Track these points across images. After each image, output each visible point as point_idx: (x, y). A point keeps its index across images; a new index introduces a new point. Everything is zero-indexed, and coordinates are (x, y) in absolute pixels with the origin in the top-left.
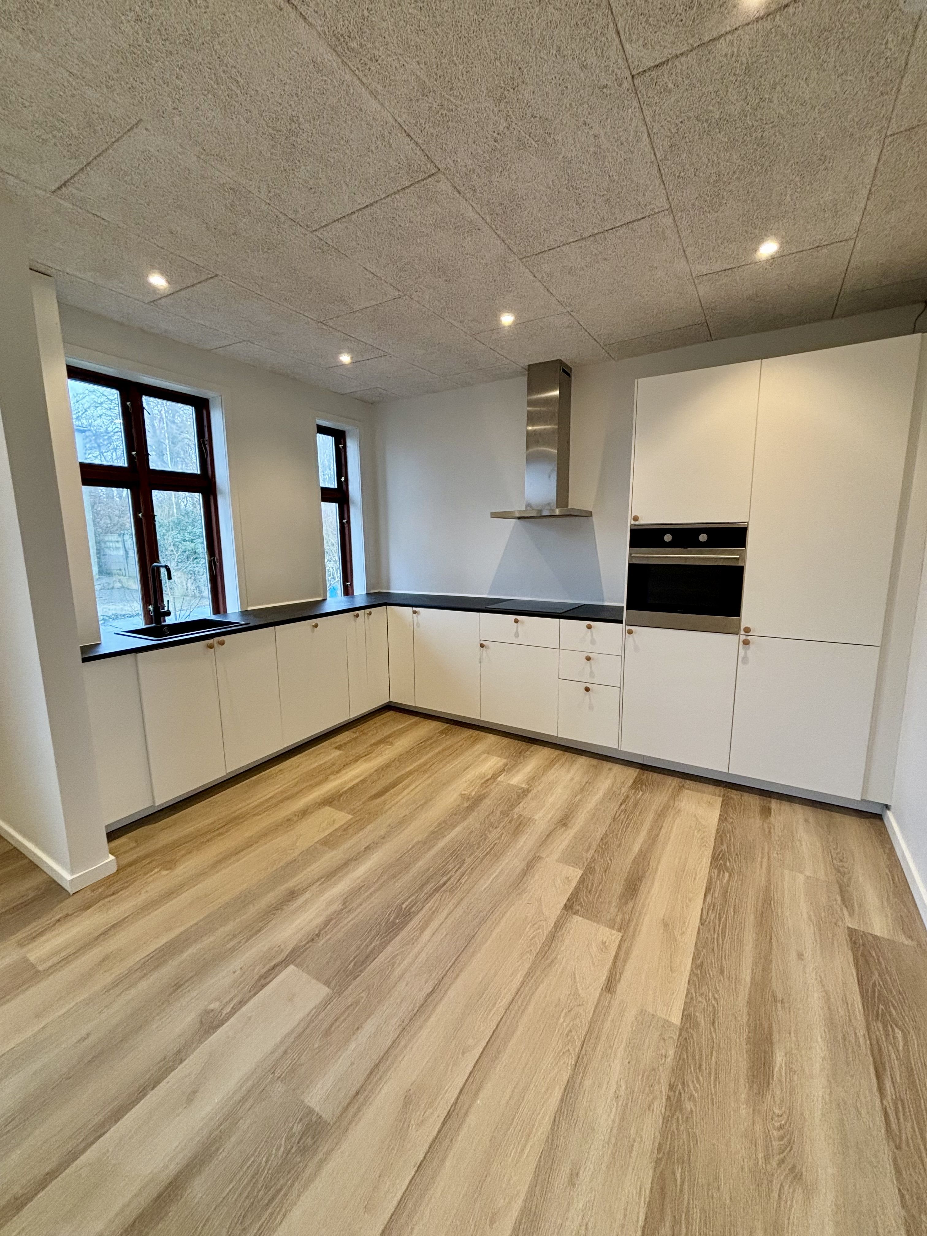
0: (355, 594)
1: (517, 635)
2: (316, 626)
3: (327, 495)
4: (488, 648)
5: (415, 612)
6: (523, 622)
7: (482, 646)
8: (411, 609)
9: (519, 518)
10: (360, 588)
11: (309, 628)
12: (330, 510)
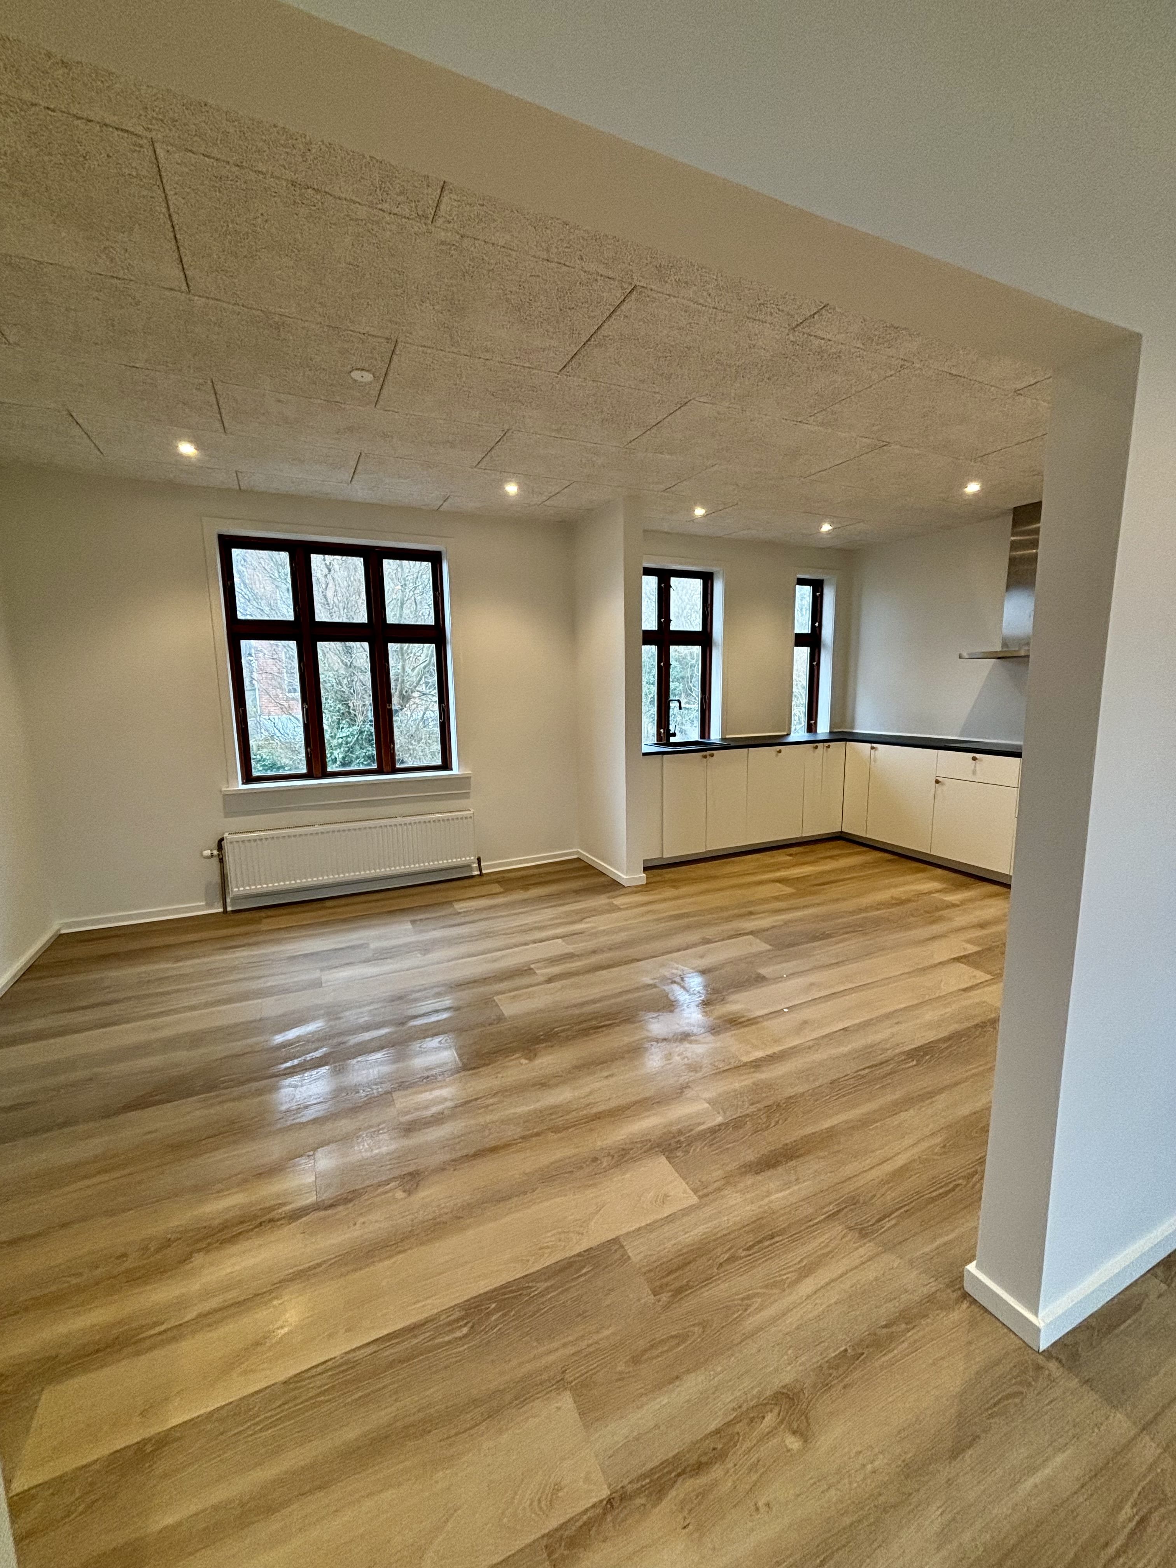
0: (818, 731)
1: (974, 772)
2: (780, 751)
3: (801, 640)
4: (943, 784)
5: (872, 748)
6: (981, 760)
7: (937, 782)
8: (869, 745)
9: (999, 658)
10: (823, 728)
11: (774, 753)
12: (802, 654)
